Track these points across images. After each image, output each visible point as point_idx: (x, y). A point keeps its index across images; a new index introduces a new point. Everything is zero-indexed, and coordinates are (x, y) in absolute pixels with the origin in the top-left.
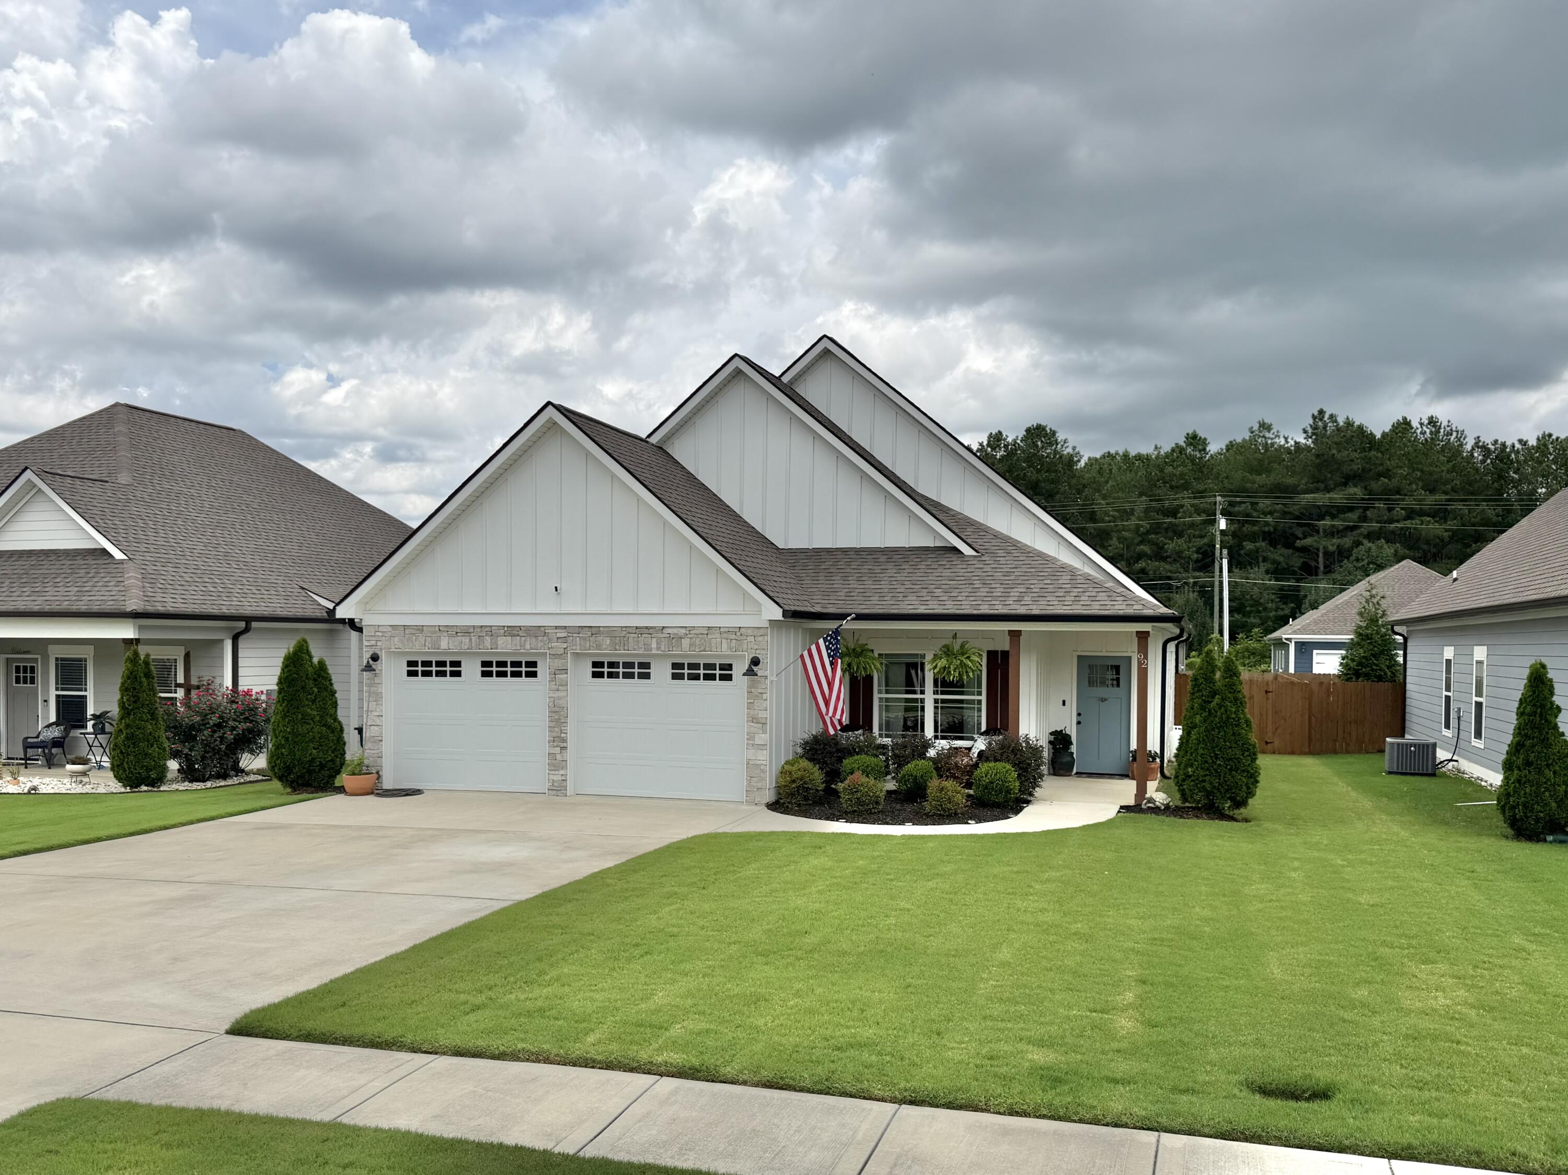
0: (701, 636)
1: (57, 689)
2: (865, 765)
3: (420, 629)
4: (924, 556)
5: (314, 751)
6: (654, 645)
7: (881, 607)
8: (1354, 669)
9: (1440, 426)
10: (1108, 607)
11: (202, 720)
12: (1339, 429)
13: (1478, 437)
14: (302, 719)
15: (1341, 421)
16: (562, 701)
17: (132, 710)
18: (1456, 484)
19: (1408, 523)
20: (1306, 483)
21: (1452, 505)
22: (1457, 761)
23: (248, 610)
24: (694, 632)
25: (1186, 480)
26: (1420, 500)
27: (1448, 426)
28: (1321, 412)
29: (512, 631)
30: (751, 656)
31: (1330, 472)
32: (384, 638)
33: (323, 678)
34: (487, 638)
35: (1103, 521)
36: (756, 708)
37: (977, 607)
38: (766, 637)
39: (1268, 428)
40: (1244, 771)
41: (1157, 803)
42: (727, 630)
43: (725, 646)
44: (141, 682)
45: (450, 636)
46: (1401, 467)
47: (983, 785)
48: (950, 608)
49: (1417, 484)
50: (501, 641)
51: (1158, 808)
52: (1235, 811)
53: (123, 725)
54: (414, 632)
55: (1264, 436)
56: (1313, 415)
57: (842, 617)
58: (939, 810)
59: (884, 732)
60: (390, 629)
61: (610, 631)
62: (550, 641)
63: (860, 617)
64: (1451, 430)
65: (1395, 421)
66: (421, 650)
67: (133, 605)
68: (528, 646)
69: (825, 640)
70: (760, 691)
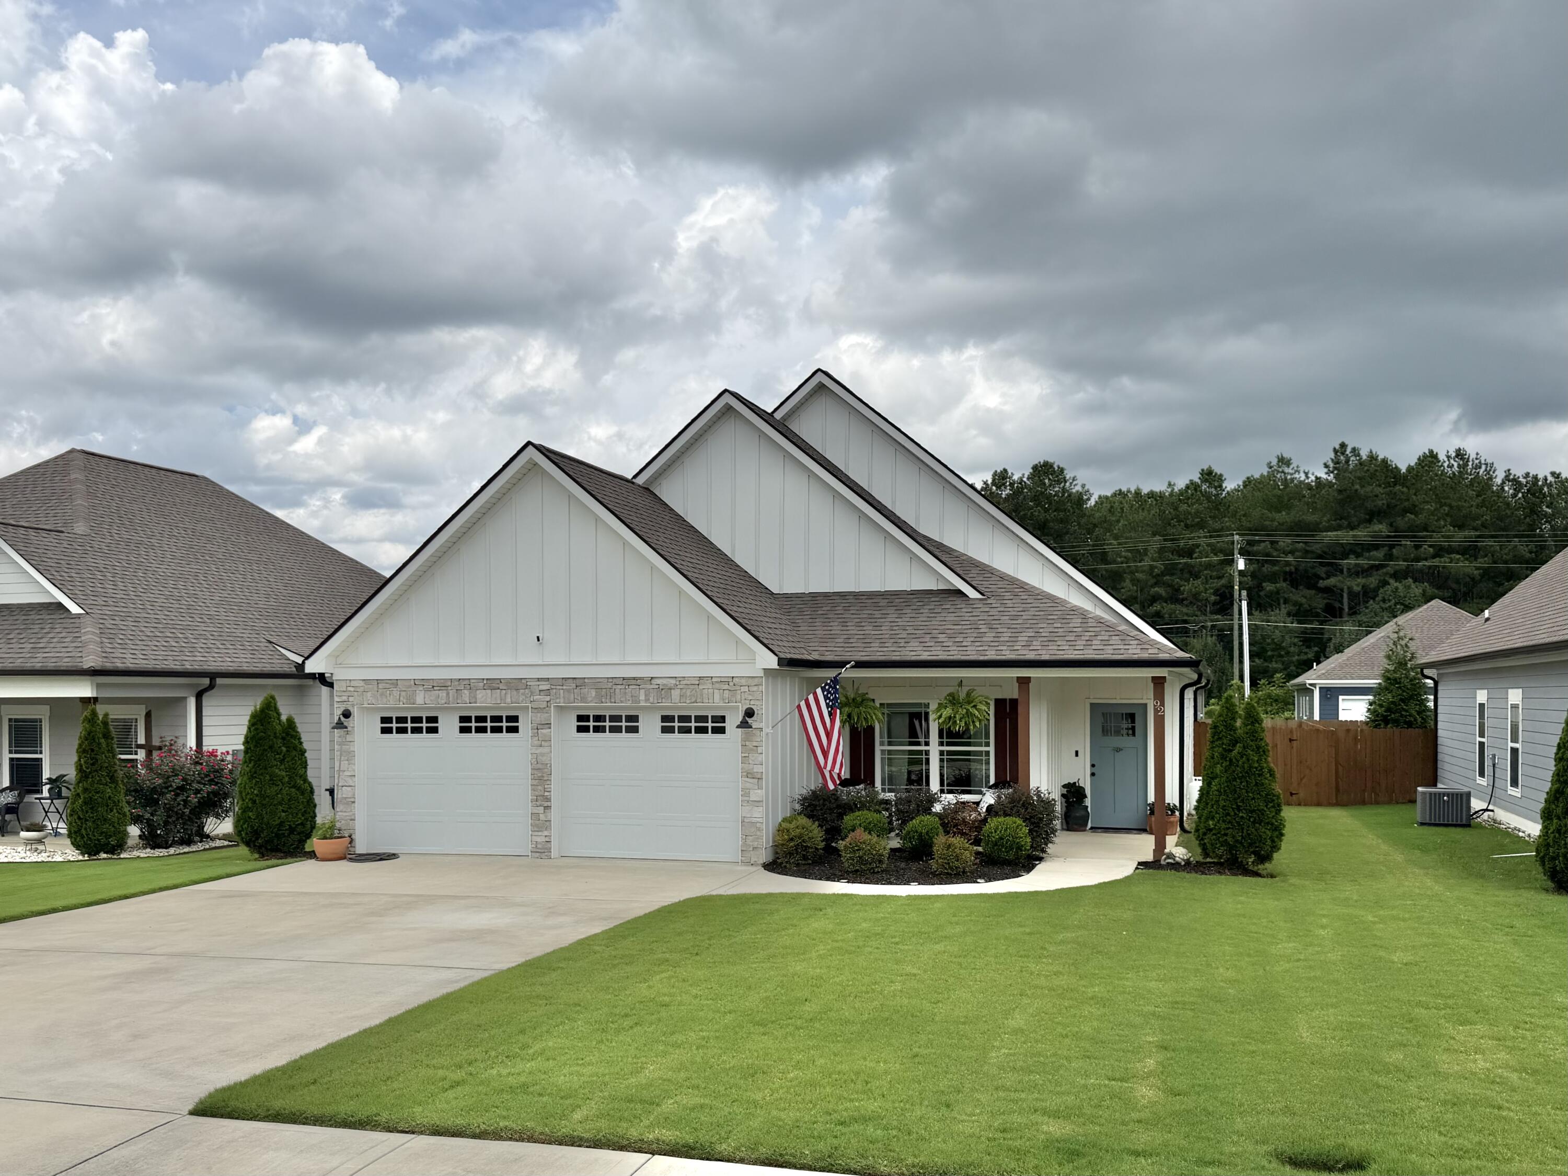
0: (692, 687)
1: (10, 752)
2: (867, 821)
3: (395, 682)
4: (927, 600)
5: (284, 814)
6: (642, 697)
7: (881, 654)
8: (1383, 715)
9: (1468, 458)
10: (1122, 651)
11: (165, 783)
12: (1361, 463)
13: (1509, 470)
14: (270, 780)
15: (1364, 454)
16: (545, 758)
17: (90, 773)
18: (1486, 520)
19: (1436, 562)
20: (1329, 521)
21: (1483, 542)
22: (1492, 811)
23: (214, 665)
24: (684, 682)
25: (1201, 518)
26: (1448, 537)
27: (1477, 459)
28: (1343, 446)
29: (492, 684)
30: (745, 707)
31: (1353, 508)
32: (356, 693)
33: (292, 736)
34: (466, 691)
35: (1115, 562)
36: (751, 762)
37: (983, 653)
38: (760, 687)
39: (1288, 463)
40: (1268, 823)
41: (1177, 859)
42: (719, 680)
43: (717, 696)
44: (99, 744)
45: (426, 690)
46: (1427, 502)
47: (992, 841)
48: (956, 655)
49: (1445, 520)
50: (480, 694)
51: (1178, 863)
52: (1260, 867)
53: (81, 789)
54: (388, 686)
55: (1283, 472)
56: (1335, 449)
57: (841, 664)
58: (946, 869)
59: (887, 787)
60: (362, 684)
61: (596, 683)
62: (532, 693)
63: (860, 665)
64: (1480, 462)
65: (1421, 454)
66: (396, 705)
67: (90, 661)
68: (509, 700)
69: (823, 689)
70: (755, 744)
